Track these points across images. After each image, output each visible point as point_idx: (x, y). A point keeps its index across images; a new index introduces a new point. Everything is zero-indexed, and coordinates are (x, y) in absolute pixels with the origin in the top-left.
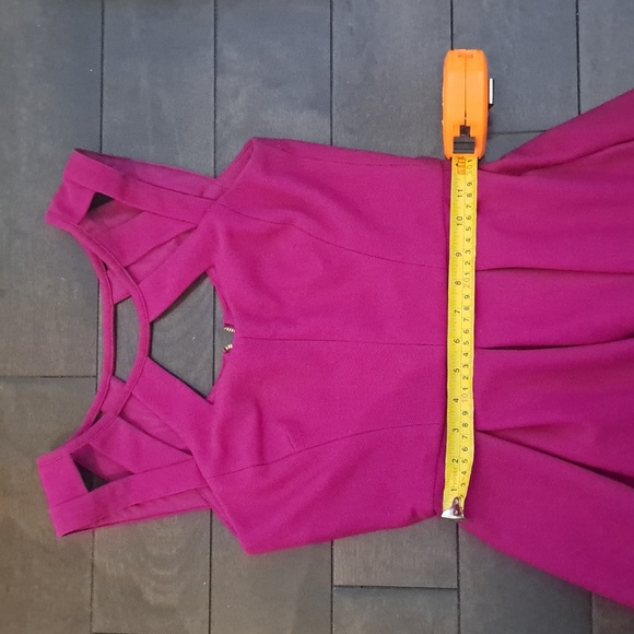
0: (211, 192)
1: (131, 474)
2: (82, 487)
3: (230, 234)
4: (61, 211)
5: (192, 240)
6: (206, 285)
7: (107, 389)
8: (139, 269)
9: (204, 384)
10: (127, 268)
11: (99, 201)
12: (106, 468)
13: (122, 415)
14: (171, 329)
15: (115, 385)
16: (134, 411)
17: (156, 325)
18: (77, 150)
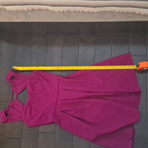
0: (28, 77)
1: (12, 115)
2: (5, 116)
3: (30, 83)
4: (7, 78)
5: (24, 83)
6: (26, 90)
7: (11, 103)
8: (17, 87)
9: (24, 103)
10: (15, 86)
11: (12, 77)
12: (9, 114)
13: (12, 107)
15: (12, 103)
16: (14, 106)
17: (19, 95)
18: (11, 70)
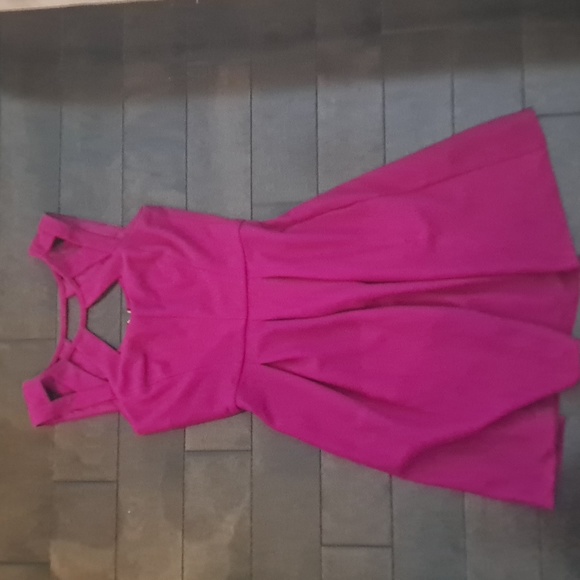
0: (121, 235)
1: (73, 392)
2: (47, 399)
3: (131, 261)
4: (37, 247)
5: (109, 264)
6: (117, 289)
7: (62, 346)
8: (80, 279)
9: (115, 343)
10: (74, 279)
11: (57, 241)
12: (60, 389)
13: (70, 359)
14: (97, 312)
15: (67, 344)
16: (78, 357)
17: (91, 309)
18: (48, 214)
